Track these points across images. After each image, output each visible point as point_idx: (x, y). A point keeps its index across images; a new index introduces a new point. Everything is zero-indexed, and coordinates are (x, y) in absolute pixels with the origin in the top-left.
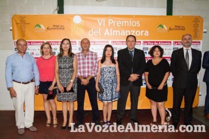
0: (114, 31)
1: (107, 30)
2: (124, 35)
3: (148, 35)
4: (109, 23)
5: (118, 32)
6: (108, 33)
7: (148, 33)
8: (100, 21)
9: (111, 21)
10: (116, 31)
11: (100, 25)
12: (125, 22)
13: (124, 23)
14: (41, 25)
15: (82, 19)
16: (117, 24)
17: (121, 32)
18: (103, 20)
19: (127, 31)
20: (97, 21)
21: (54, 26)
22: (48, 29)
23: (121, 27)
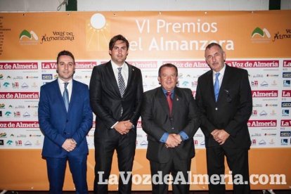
0: (167, 42)
1: (154, 40)
2: (187, 49)
3: (232, 48)
4: (158, 27)
5: (175, 44)
6: (156, 47)
7: (232, 44)
8: (141, 24)
9: (161, 23)
10: (172, 43)
11: (141, 30)
12: (189, 24)
13: (186, 26)
14: (32, 33)
15: (106, 19)
16: (174, 27)
17: (180, 44)
18: (147, 20)
19: (191, 42)
20: (134, 23)
21: (55, 33)
22: (44, 39)
23: (181, 33)
